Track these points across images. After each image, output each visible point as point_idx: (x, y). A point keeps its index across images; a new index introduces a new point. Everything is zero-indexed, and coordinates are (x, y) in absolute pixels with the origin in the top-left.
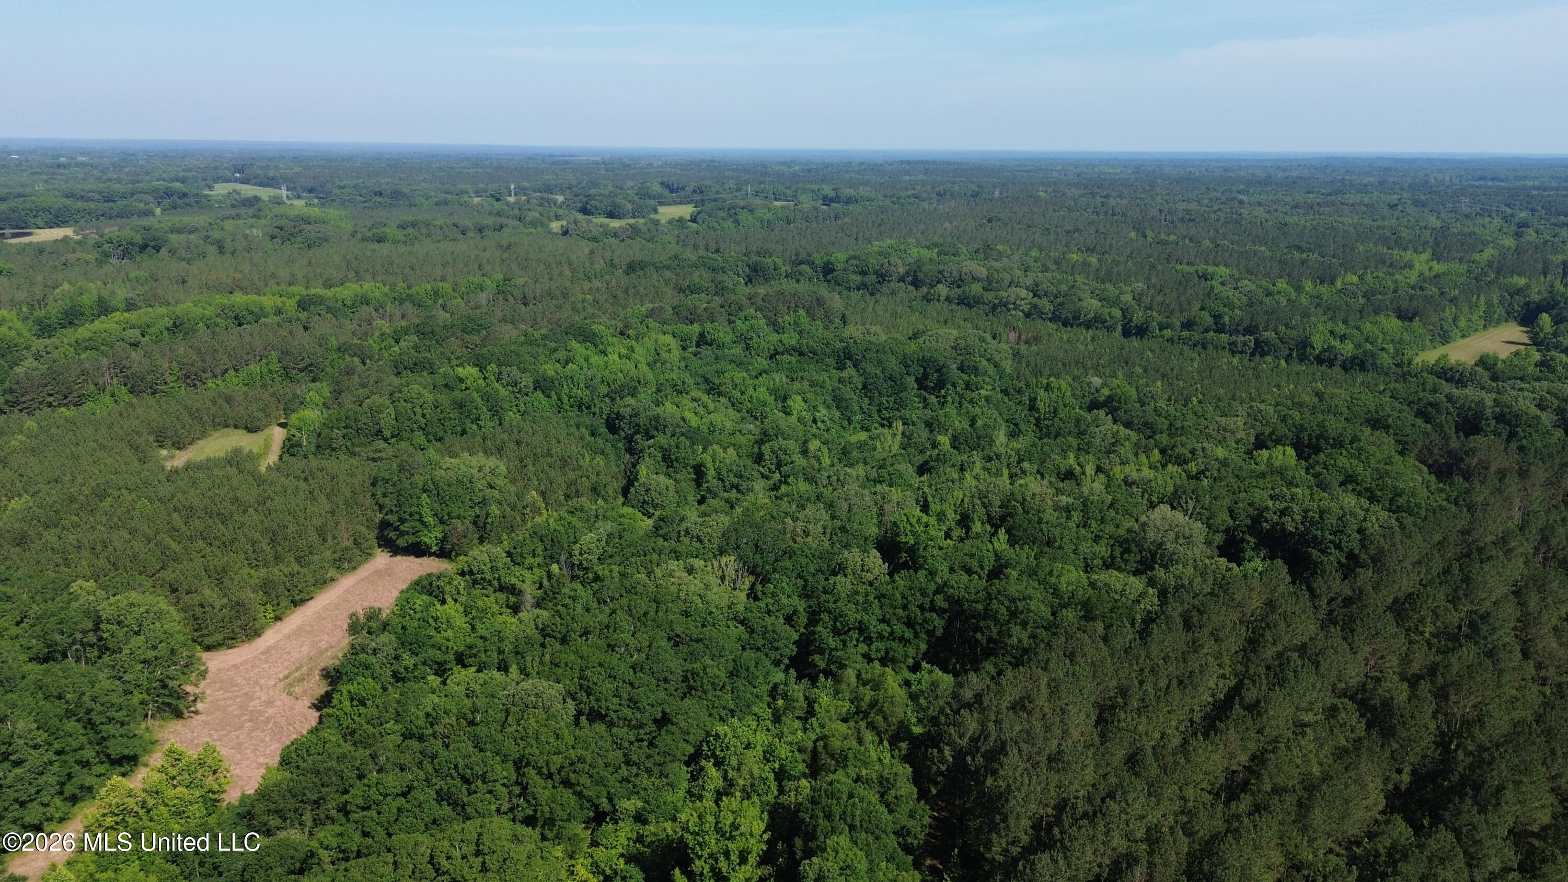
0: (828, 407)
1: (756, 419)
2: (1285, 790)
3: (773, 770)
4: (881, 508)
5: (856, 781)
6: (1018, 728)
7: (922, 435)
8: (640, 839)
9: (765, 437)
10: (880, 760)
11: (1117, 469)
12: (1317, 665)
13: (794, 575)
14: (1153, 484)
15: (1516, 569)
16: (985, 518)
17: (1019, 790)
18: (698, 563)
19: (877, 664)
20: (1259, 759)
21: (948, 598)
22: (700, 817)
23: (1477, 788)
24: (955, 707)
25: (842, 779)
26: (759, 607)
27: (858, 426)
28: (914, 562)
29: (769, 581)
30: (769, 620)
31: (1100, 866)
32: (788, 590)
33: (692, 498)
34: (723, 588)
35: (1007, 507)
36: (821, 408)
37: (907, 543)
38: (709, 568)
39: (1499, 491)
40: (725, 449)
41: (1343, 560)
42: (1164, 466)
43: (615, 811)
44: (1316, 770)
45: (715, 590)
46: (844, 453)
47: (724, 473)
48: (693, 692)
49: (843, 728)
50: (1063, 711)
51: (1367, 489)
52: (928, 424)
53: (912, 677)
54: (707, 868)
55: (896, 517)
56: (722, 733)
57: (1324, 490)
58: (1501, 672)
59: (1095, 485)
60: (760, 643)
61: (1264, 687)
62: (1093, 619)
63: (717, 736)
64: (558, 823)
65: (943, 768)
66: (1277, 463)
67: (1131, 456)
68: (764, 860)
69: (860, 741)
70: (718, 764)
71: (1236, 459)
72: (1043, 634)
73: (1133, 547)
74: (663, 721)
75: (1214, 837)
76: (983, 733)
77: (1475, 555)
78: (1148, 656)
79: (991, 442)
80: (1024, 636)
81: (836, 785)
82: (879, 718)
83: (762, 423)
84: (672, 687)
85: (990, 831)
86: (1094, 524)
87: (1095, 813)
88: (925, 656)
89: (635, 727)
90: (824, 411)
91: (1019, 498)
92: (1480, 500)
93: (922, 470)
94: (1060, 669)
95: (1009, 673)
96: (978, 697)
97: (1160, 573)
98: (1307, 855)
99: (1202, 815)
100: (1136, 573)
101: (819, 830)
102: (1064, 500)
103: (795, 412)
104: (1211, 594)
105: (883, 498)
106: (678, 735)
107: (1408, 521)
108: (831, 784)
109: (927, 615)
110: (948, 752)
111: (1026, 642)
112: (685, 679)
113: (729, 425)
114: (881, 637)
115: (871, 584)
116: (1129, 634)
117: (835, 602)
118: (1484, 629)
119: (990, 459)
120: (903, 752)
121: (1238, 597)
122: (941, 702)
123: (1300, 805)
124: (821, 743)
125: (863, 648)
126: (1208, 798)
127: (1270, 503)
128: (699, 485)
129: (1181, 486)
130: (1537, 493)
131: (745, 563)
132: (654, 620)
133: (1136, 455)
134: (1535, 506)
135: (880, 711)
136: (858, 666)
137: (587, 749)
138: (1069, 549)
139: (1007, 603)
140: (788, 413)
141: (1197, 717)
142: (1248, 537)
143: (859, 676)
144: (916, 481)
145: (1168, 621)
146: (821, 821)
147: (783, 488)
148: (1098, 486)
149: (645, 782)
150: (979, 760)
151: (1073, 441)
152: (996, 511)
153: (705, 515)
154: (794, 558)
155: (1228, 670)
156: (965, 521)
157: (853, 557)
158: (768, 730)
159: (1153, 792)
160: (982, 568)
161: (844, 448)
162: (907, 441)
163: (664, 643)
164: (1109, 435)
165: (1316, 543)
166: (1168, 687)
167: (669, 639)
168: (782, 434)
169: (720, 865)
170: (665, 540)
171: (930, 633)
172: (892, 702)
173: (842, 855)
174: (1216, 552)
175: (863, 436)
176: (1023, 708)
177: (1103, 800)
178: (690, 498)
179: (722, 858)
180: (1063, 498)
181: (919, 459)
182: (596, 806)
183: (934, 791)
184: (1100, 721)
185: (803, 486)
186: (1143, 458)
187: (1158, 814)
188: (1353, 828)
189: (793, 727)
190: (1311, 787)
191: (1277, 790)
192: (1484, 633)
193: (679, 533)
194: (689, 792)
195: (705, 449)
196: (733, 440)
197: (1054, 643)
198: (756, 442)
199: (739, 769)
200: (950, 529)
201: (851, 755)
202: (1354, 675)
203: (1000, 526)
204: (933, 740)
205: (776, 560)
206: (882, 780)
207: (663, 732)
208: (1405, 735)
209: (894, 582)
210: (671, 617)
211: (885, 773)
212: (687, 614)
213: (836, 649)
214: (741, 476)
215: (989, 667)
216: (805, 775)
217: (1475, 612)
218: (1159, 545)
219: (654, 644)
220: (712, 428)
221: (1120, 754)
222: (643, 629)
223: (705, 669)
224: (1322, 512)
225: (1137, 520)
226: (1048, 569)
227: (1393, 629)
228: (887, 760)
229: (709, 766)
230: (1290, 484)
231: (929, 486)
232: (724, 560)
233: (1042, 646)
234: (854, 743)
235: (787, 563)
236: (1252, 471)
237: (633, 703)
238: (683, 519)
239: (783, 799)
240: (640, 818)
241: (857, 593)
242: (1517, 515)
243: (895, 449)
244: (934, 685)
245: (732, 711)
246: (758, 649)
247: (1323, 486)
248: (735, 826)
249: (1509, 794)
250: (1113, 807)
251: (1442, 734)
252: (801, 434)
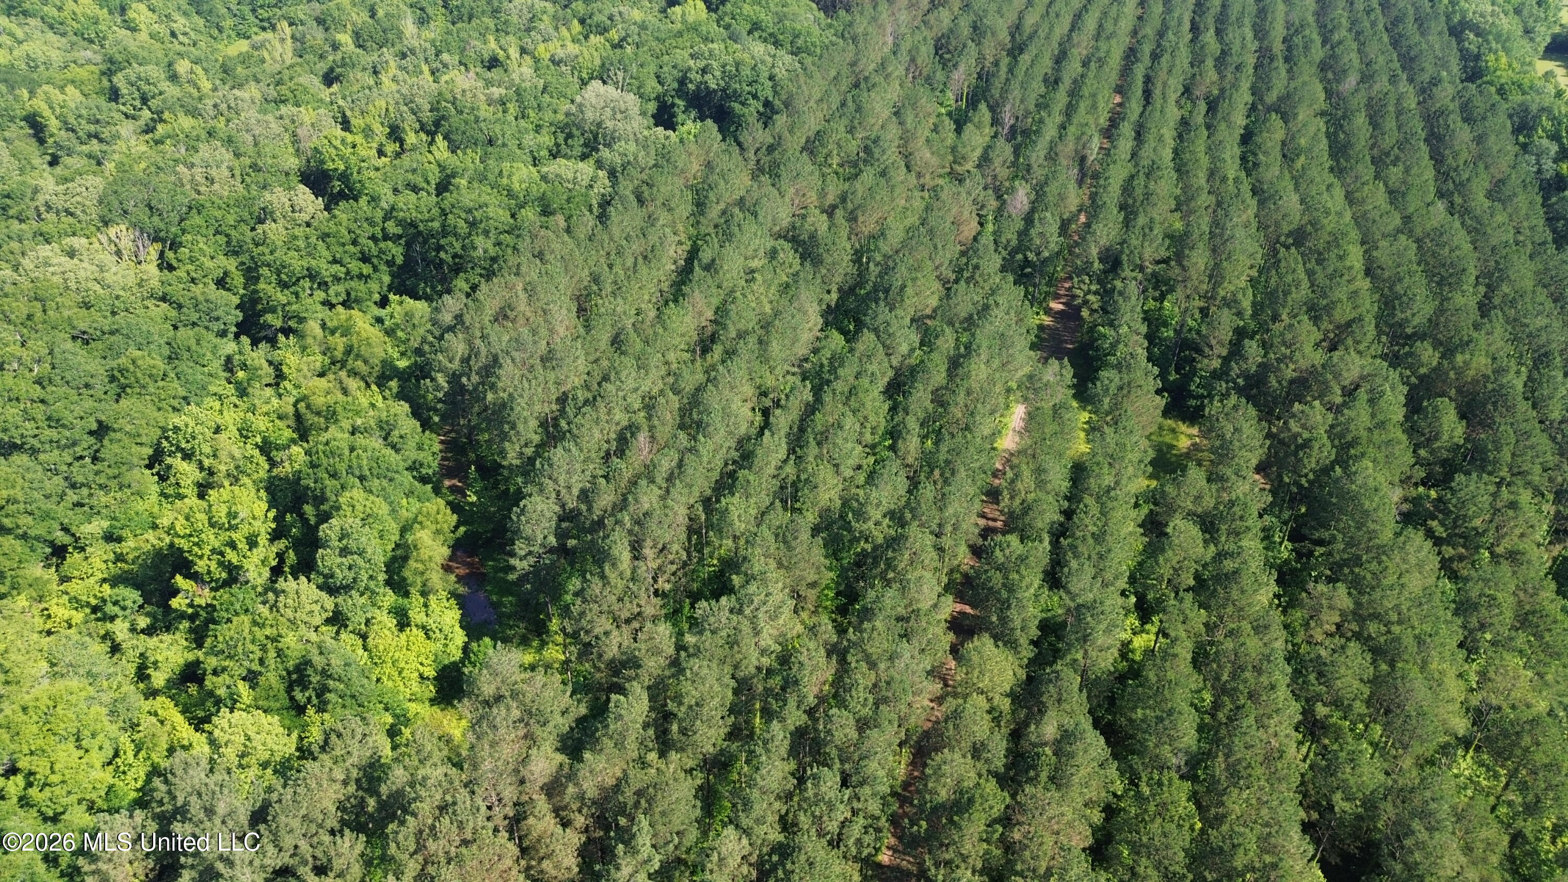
0: (185, 14)
1: (91, 41)
2: (747, 333)
3: (257, 445)
4: (294, 135)
5: (353, 434)
6: (506, 338)
7: (317, 36)
8: (119, 558)
9: (111, 67)
10: (373, 405)
11: (541, 48)
12: (755, 214)
13: (211, 231)
14: (581, 59)
15: (893, 92)
16: (417, 126)
17: (521, 396)
18: (78, 242)
19: (340, 308)
20: (721, 311)
21: (400, 223)
22: (187, 519)
23: (887, 291)
24: (437, 334)
25: (338, 436)
26: (180, 279)
27: (233, 34)
28: (351, 190)
29: (181, 244)
30: (197, 290)
31: (608, 442)
32: (209, 251)
33: (40, 162)
34: (123, 264)
35: (438, 110)
36: (176, 16)
37: (336, 170)
38: (96, 245)
39: (874, 19)
40: (62, 89)
41: (761, 109)
42: (586, 37)
43: (77, 540)
44: (768, 309)
45: (114, 269)
46: (225, 72)
47: (72, 120)
48: (129, 390)
49: (322, 383)
50: (544, 311)
51: (771, 35)
52: (320, 21)
53: (382, 313)
54: (213, 566)
55: (315, 142)
56: (181, 424)
57: (735, 41)
58: (893, 187)
59: (524, 69)
60: (194, 317)
61: (717, 246)
62: (552, 213)
63: (176, 429)
64: (9, 574)
65: (440, 395)
66: (691, 19)
67: (551, 31)
68: (275, 536)
69: (345, 392)
70: (187, 456)
71: (652, 19)
72: (507, 239)
73: (576, 132)
74: (101, 431)
75: (698, 390)
76: (473, 352)
77: (863, 85)
78: (611, 239)
79: (400, 35)
80: (489, 245)
81: (333, 443)
82: (359, 363)
83: (102, 46)
84: (99, 390)
85: (502, 440)
86: (532, 114)
87: (595, 398)
88: (390, 288)
89: (67, 446)
90: (182, 20)
91: (449, 97)
92: (860, 30)
93: (329, 79)
94: (532, 271)
95: (484, 287)
96: (459, 318)
97: (605, 153)
98: (770, 381)
99: (686, 373)
100: (584, 157)
101: (328, 490)
102: (496, 92)
103: (142, 26)
104: (655, 166)
105: (293, 122)
106: (126, 440)
107: (808, 60)
108: (327, 443)
109: (382, 245)
110: (441, 379)
111: (492, 252)
112: (113, 379)
113: (56, 57)
114: (337, 279)
115: (308, 225)
116: (589, 220)
117: (272, 253)
118: (877, 151)
119: (404, 56)
120: (395, 390)
121: (680, 164)
122: (422, 331)
123: (760, 342)
124: (302, 405)
125: (320, 295)
126: (687, 356)
127: (691, 63)
128: (41, 141)
129: (608, 58)
130: (904, 17)
131: (142, 231)
132: (45, 322)
133: (557, 29)
134: (903, 29)
135: (358, 356)
136: (320, 316)
137: (13, 487)
138: (512, 144)
139: (463, 215)
140: (134, 30)
141: (665, 286)
142: (677, 101)
143: (323, 326)
144: (325, 93)
145: (623, 200)
146: (327, 482)
147: (161, 129)
148: (527, 70)
149: (103, 499)
150: (475, 378)
151: (490, 22)
152: (427, 116)
153: (66, 180)
154: (204, 212)
155: (683, 237)
156: (395, 133)
157: (277, 198)
158: (236, 406)
159: (642, 366)
160: (428, 183)
161: (223, 65)
162: (301, 47)
163: (69, 345)
164: (525, 11)
165: (736, 96)
166: (635, 264)
167: (74, 338)
168: (136, 57)
169: (228, 557)
170: (21, 221)
171: (390, 263)
172: (369, 344)
173: (359, 508)
174: (652, 121)
175: (243, 46)
176: (506, 317)
177: (599, 384)
178: (37, 161)
179: (228, 550)
180: (494, 89)
181: (322, 67)
182: (52, 544)
183: (436, 419)
184: (581, 310)
185: (187, 122)
186: (564, 31)
187: (648, 382)
188: (802, 350)
189: (263, 395)
190: (766, 326)
191: (742, 335)
192: (876, 156)
193: (37, 208)
194: (163, 494)
195: (32, 93)
196: (69, 76)
197: (520, 246)
198: (103, 73)
199: (215, 456)
200: (381, 145)
201: (339, 409)
202: (784, 218)
203: (435, 133)
204: (421, 371)
205: (182, 220)
206: (381, 424)
207: (106, 442)
208: (830, 260)
209: (335, 217)
210: (66, 313)
211: (384, 415)
212: (87, 306)
213: (289, 303)
214: (97, 122)
215: (460, 283)
216: (293, 441)
217: (867, 138)
218: (599, 125)
219: (56, 350)
220: (32, 63)
221: (604, 338)
222: (33, 335)
223: (134, 362)
224: (737, 65)
225: (572, 101)
226: (497, 171)
227: (809, 167)
228: (380, 404)
229: (177, 463)
230: (707, 39)
231: (344, 98)
232: (112, 231)
233: (509, 251)
234: (340, 397)
235: (196, 220)
236: (670, 31)
237: (54, 421)
238: (36, 191)
239: (275, 472)
240: (110, 537)
241: (295, 238)
242: (890, 40)
243: (289, 58)
244: (409, 316)
245: (185, 398)
246: (194, 324)
247: (734, 38)
248: (232, 515)
249: (909, 291)
250: (609, 387)
251: (856, 252)
252: (160, 54)
